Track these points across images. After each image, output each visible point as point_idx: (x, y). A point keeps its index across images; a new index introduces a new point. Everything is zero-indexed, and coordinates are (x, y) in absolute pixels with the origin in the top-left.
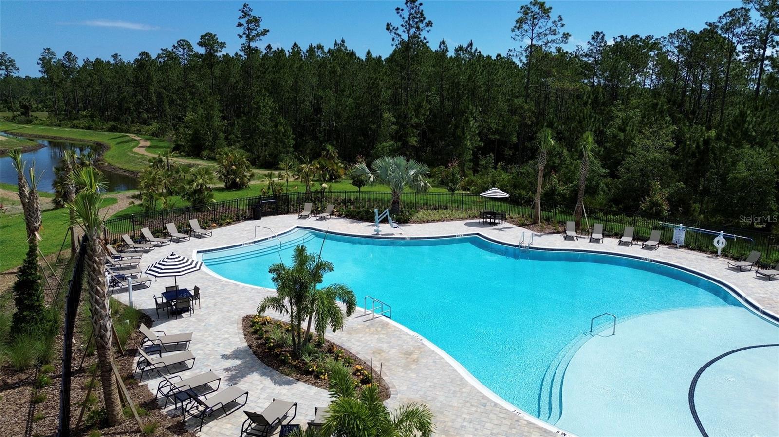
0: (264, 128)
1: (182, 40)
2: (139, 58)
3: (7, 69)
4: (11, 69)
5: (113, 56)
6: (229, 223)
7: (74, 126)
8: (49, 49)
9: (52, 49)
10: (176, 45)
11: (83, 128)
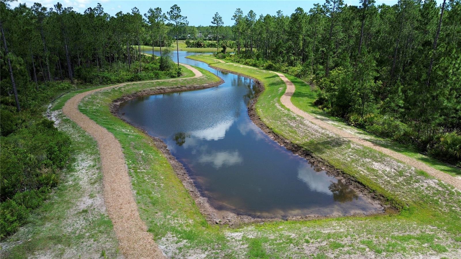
2: (295, 13)
4: (220, 23)
5: (277, 12)
8: (239, 9)
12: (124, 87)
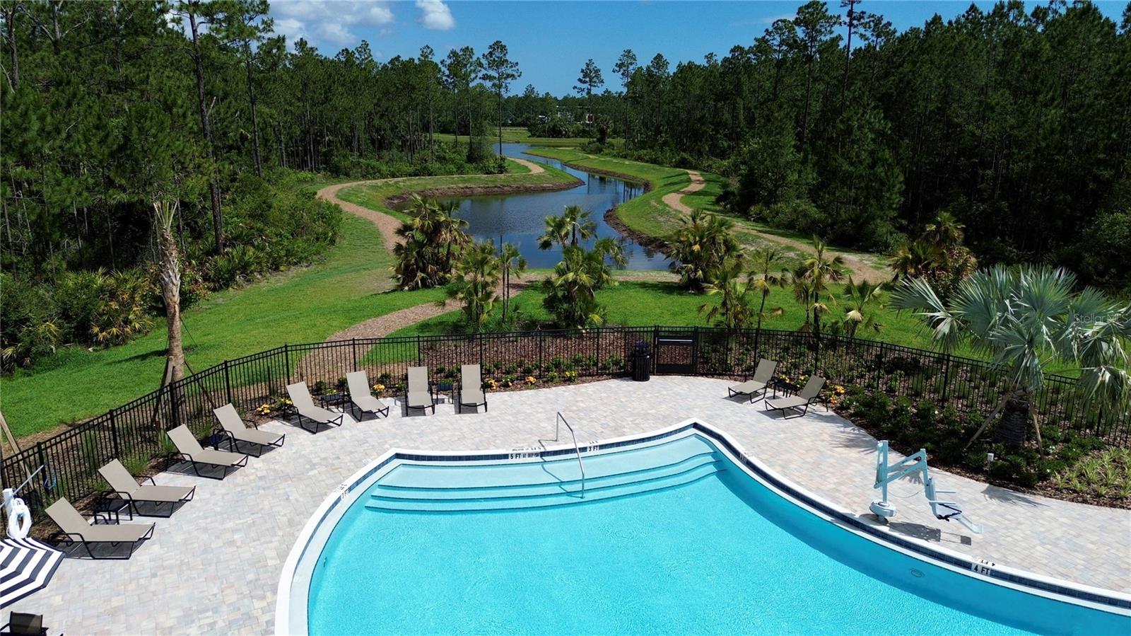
0: (851, 169)
1: (781, 21)
2: (730, 56)
3: (590, 81)
4: (595, 82)
5: (706, 57)
6: (569, 381)
7: (640, 159)
8: (629, 51)
9: (634, 52)
10: (771, 29)
11: (647, 162)
12: (404, 181)
